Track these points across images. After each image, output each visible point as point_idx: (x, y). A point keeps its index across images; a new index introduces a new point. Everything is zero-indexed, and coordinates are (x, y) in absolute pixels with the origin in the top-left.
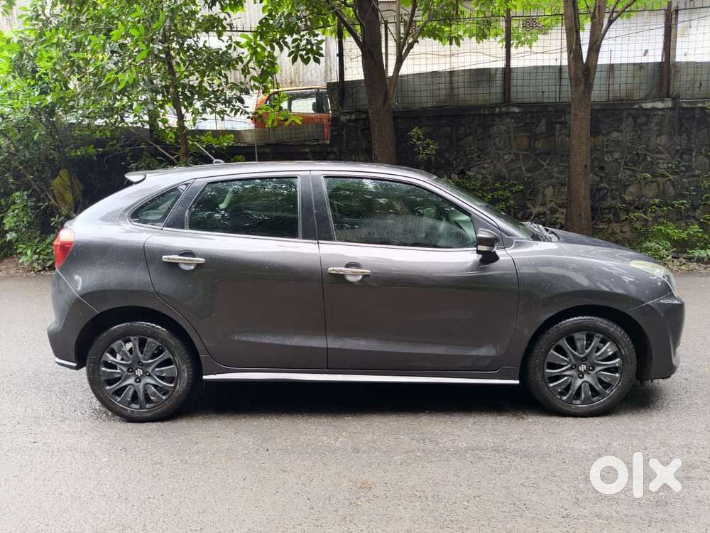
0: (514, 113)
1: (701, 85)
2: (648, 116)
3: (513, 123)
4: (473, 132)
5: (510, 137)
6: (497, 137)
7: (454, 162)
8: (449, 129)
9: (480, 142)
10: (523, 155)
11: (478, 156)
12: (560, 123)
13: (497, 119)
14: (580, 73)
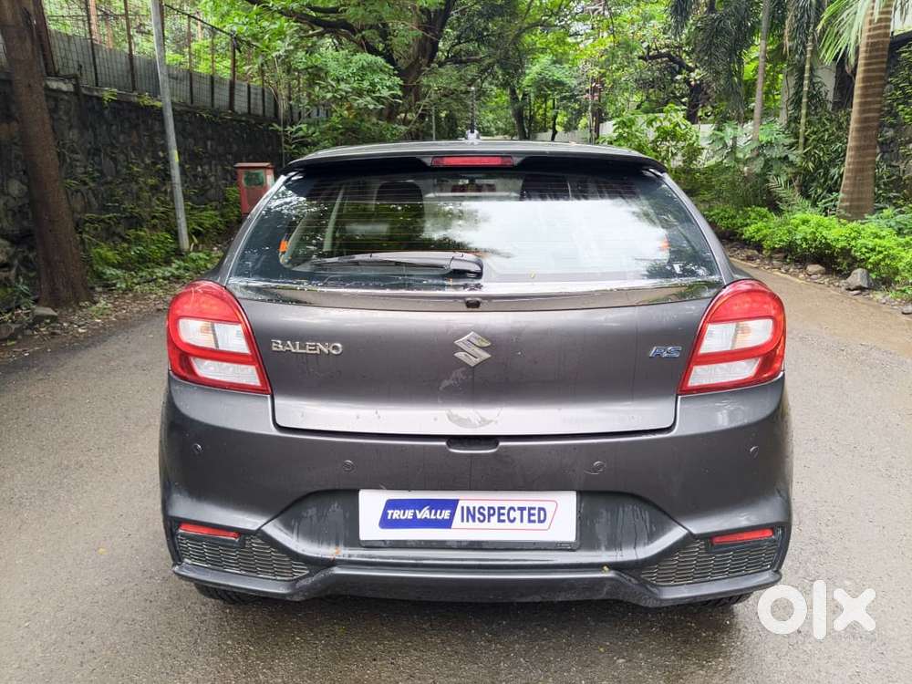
1: (80, 67)
2: (56, 100)
14: (19, 19)
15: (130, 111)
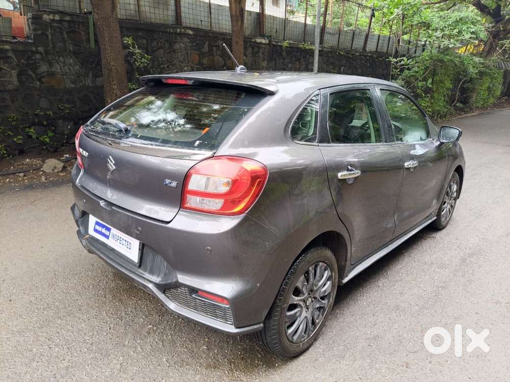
0: (189, 34)
1: (277, 31)
2: (259, 48)
3: (189, 43)
4: (163, 46)
5: (187, 53)
6: (180, 52)
7: (151, 70)
8: (145, 41)
9: (168, 54)
10: (196, 68)
11: (168, 67)
12: (216, 46)
13: (179, 38)
14: (238, 12)
15: (297, 52)
